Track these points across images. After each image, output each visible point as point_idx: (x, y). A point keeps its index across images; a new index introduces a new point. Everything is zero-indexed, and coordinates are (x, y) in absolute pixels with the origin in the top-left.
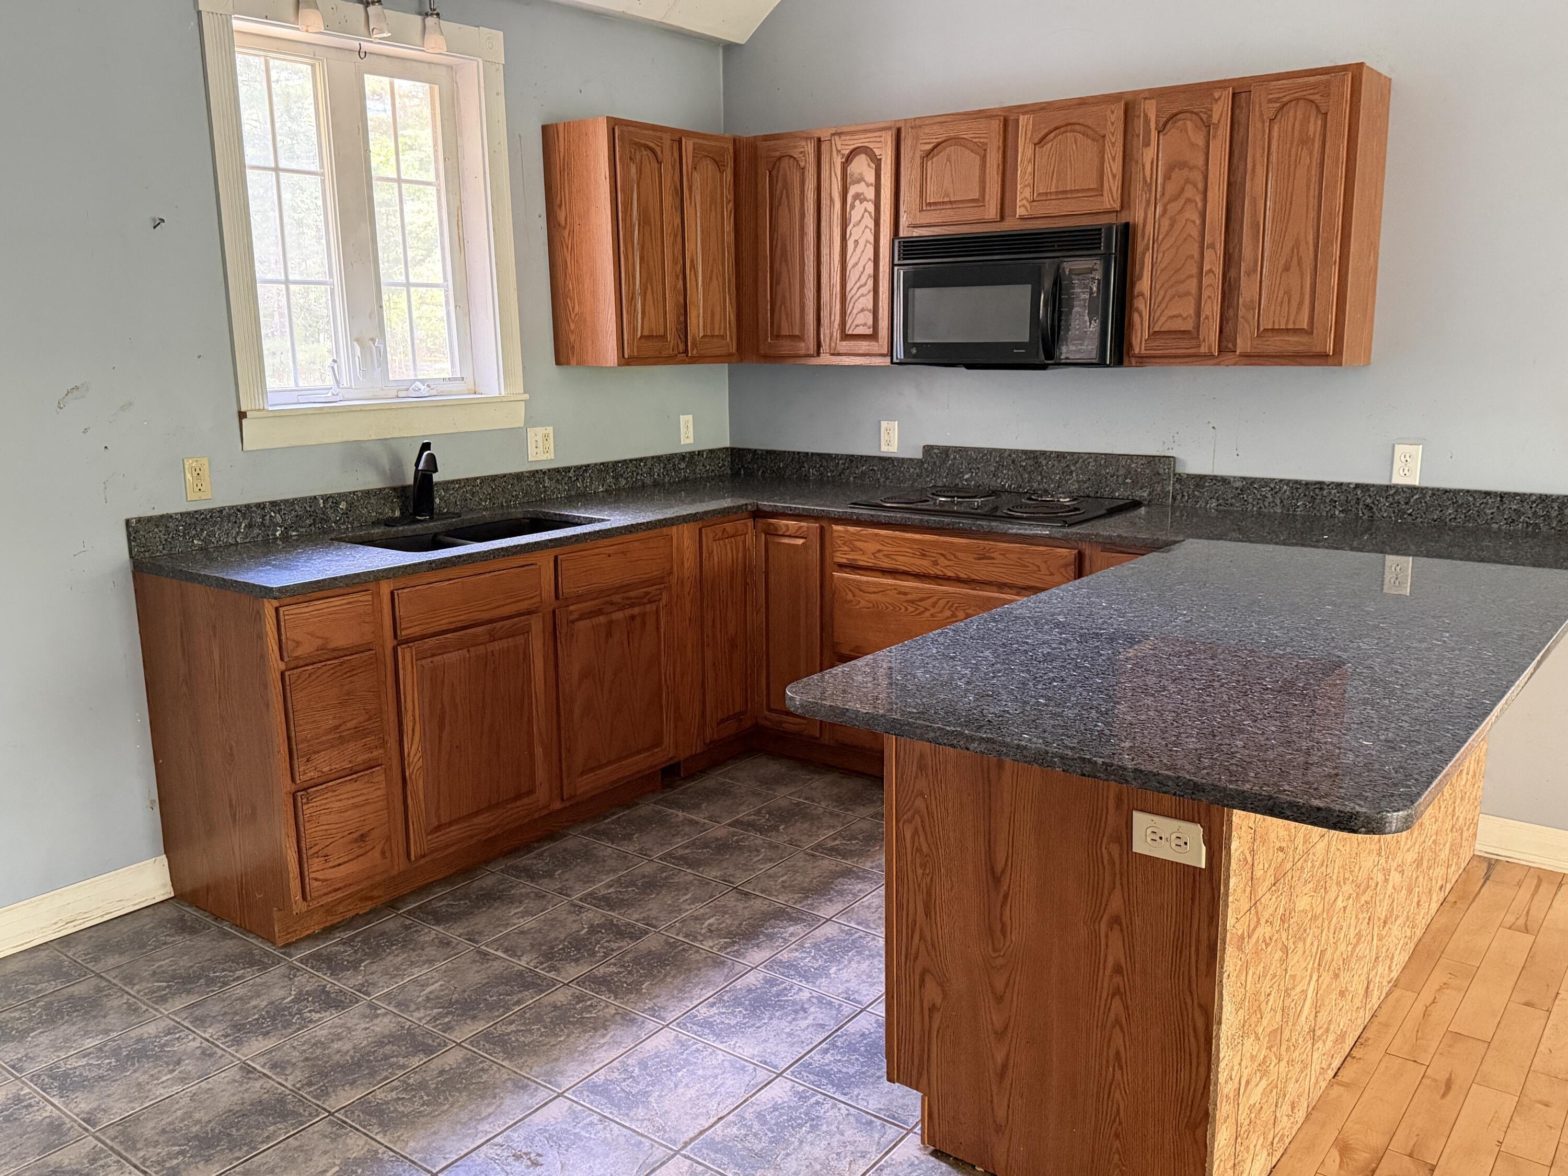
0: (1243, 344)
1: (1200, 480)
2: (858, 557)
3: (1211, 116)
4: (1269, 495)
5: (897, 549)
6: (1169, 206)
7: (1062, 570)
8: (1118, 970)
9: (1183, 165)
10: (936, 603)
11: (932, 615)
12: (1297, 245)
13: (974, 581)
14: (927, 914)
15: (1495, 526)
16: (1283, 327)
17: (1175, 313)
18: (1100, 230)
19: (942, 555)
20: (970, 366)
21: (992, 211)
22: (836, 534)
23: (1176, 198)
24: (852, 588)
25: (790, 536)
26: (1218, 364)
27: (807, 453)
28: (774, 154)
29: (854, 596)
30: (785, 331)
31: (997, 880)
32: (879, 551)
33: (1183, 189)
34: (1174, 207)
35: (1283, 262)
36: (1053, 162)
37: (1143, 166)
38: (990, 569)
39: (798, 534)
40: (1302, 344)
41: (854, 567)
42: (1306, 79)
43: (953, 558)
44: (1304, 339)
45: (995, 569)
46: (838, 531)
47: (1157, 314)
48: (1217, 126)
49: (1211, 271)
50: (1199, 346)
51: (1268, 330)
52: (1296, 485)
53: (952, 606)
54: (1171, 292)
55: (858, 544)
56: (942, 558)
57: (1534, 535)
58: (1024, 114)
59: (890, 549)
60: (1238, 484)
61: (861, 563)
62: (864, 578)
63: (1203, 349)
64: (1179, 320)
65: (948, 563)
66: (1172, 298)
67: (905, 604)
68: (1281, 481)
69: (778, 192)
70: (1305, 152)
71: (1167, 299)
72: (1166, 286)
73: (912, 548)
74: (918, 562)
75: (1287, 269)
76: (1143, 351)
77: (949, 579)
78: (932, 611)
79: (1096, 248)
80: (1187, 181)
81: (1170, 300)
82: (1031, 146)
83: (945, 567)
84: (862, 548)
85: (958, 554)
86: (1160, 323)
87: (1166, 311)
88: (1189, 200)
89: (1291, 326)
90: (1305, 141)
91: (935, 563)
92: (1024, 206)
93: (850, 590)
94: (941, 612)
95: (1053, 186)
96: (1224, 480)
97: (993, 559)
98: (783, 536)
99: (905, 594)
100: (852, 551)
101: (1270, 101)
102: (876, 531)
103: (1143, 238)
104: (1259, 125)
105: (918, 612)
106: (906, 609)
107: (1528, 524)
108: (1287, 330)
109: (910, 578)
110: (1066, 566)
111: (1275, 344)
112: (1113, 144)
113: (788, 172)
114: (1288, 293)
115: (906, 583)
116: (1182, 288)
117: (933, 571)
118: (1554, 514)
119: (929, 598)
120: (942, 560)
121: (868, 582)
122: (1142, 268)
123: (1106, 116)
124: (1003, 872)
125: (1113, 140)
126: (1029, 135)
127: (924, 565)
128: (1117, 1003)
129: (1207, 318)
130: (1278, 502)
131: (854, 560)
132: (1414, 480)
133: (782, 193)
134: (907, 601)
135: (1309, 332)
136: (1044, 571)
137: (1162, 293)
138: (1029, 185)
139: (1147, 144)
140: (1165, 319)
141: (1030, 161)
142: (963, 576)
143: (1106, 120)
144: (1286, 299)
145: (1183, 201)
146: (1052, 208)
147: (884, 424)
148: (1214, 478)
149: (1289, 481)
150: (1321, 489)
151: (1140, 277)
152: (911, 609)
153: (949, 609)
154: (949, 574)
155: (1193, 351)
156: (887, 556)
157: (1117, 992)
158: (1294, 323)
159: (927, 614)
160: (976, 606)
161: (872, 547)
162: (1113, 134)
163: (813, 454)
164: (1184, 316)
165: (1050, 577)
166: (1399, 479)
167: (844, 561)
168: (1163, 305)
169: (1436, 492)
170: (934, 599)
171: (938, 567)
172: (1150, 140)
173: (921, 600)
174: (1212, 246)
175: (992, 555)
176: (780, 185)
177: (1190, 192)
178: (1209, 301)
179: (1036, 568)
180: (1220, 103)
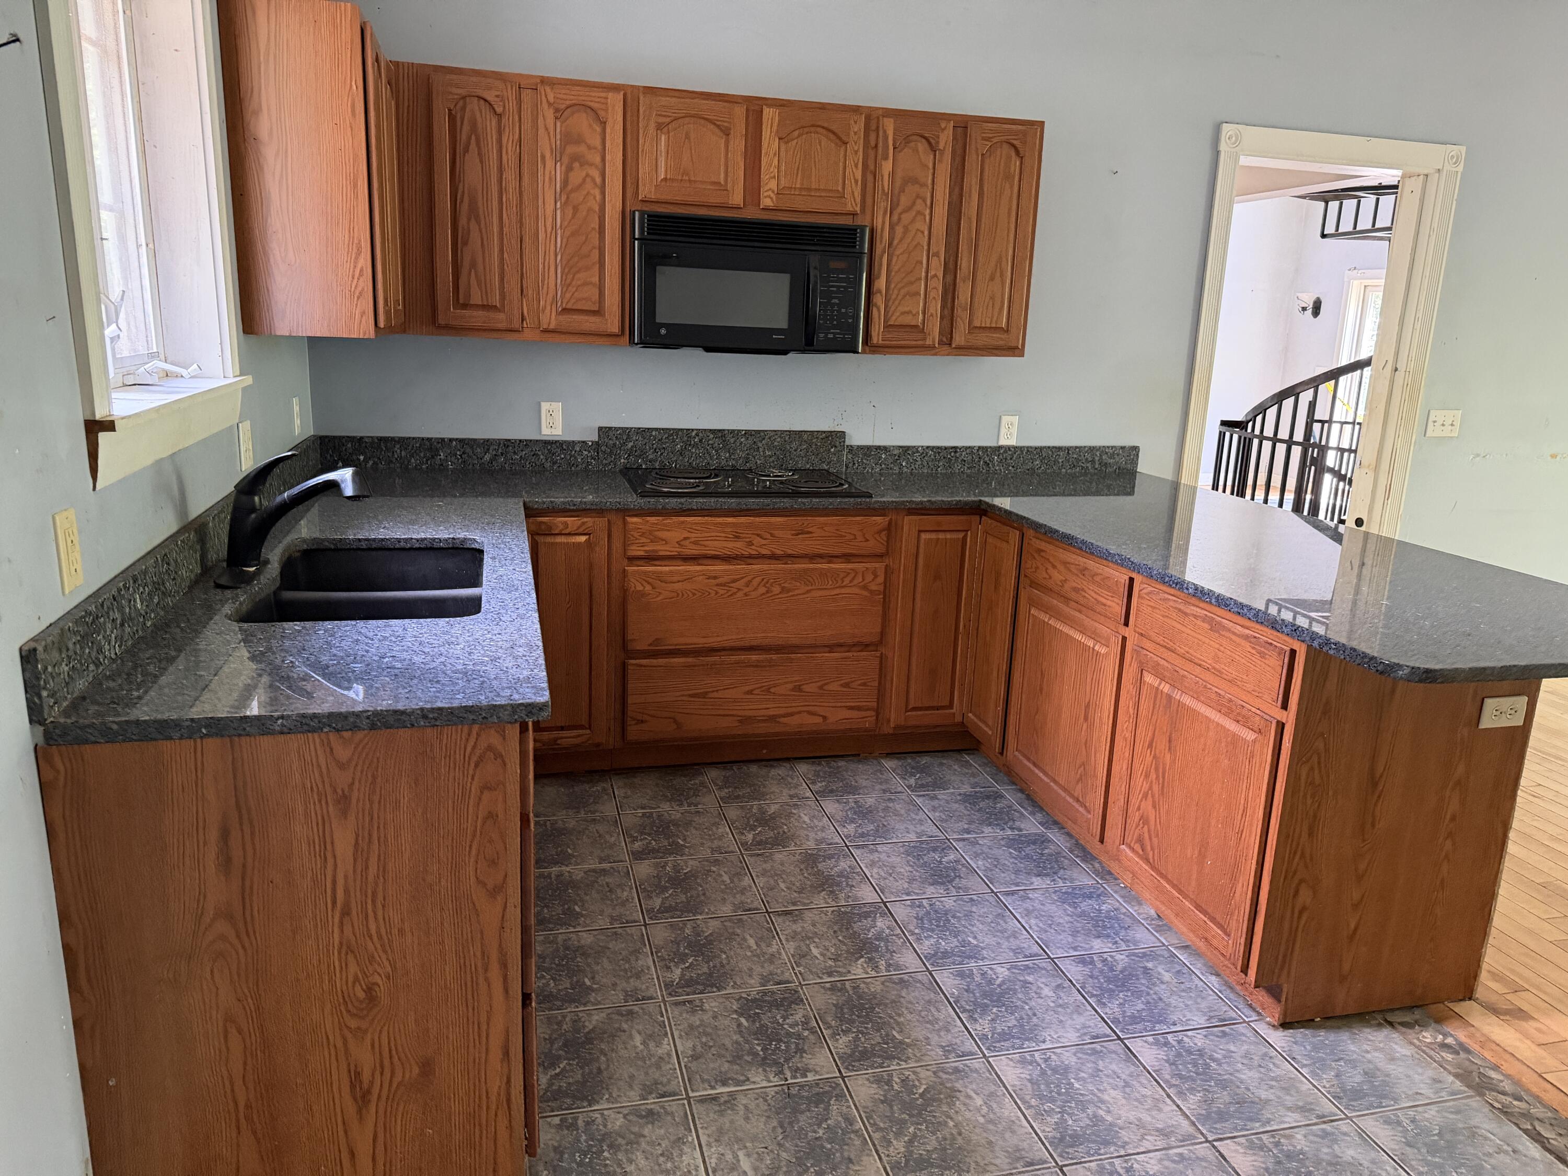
0: (959, 338)
1: (867, 450)
2: (659, 548)
3: (938, 143)
4: (919, 459)
5: (706, 535)
6: (902, 216)
7: (877, 536)
8: (1453, 818)
9: (915, 181)
10: (750, 581)
11: (746, 595)
12: (999, 261)
13: (790, 556)
14: (1310, 834)
15: (1064, 470)
16: (988, 325)
17: (906, 309)
18: (856, 230)
19: (758, 535)
20: (708, 349)
21: (737, 198)
22: (631, 526)
23: (908, 209)
24: (651, 580)
25: (569, 534)
26: (935, 354)
27: (443, 439)
28: (455, 90)
29: (654, 588)
30: (476, 299)
31: (1375, 784)
32: (685, 539)
33: (914, 203)
34: (906, 218)
35: (989, 272)
36: (798, 160)
37: (882, 176)
38: (807, 543)
39: (581, 530)
40: (1002, 339)
41: (650, 559)
42: (1009, 126)
43: (769, 536)
44: (1004, 336)
45: (811, 542)
46: (635, 523)
47: (893, 309)
48: (942, 152)
49: (935, 276)
50: (925, 339)
51: (976, 327)
52: (938, 450)
53: (767, 582)
54: (903, 292)
55: (659, 534)
56: (759, 538)
57: (1086, 474)
58: (769, 106)
59: (699, 535)
60: (896, 452)
61: (661, 553)
62: (667, 569)
63: (929, 342)
64: (910, 317)
65: (764, 542)
66: (904, 296)
67: (715, 588)
68: (928, 447)
69: (464, 137)
70: (1007, 185)
71: (900, 297)
72: (899, 286)
73: (724, 532)
74: (730, 545)
75: (992, 279)
76: (880, 342)
77: (763, 557)
78: (747, 590)
79: (849, 247)
80: (918, 197)
81: (903, 298)
82: (777, 140)
83: (761, 546)
84: (664, 537)
85: (776, 533)
86: (894, 318)
87: (899, 308)
88: (919, 213)
89: (994, 325)
90: (1008, 177)
91: (750, 544)
92: (769, 197)
93: (649, 583)
94: (755, 589)
95: (799, 181)
96: (885, 449)
97: (811, 533)
98: (560, 534)
99: (715, 578)
100: (652, 542)
101: (984, 139)
102: (682, 519)
103: (881, 241)
104: (974, 156)
105: (730, 593)
106: (717, 593)
107: (1083, 468)
108: (991, 328)
109: (718, 562)
110: (879, 532)
111: (983, 339)
112: (856, 152)
113: (478, 115)
114: (992, 298)
115: (716, 568)
116: (913, 288)
117: (747, 551)
118: (1097, 459)
119: (742, 578)
120: (757, 541)
121: (671, 572)
122: (880, 269)
123: (849, 125)
124: (1381, 776)
125: (856, 148)
126: (775, 128)
127: (738, 547)
128: (1449, 843)
129: (932, 315)
130: (925, 464)
131: (653, 551)
132: (1012, 442)
133: (469, 138)
134: (717, 585)
135: (1007, 331)
136: (860, 538)
137: (896, 292)
138: (774, 177)
139: (886, 158)
140: (898, 314)
141: (775, 154)
142: (779, 552)
143: (850, 129)
144: (991, 305)
145: (914, 213)
146: (800, 203)
147: (545, 406)
148: (878, 448)
149: (934, 447)
150: (956, 452)
151: (879, 277)
152: (721, 592)
153: (764, 586)
154: (764, 552)
155: (920, 343)
156: (695, 543)
157: (1450, 835)
158: (996, 323)
159: (740, 594)
160: (792, 578)
161: (675, 535)
162: (856, 143)
163: (451, 440)
164: (914, 312)
165: (865, 544)
166: (1004, 442)
167: (642, 553)
168: (897, 302)
169: (1029, 450)
170: (749, 578)
171: (753, 547)
172: (888, 154)
173: (734, 581)
174: (937, 255)
175: (810, 530)
176: (466, 128)
177: (919, 205)
178: (934, 301)
179: (852, 537)
180: (946, 132)
